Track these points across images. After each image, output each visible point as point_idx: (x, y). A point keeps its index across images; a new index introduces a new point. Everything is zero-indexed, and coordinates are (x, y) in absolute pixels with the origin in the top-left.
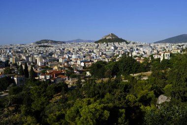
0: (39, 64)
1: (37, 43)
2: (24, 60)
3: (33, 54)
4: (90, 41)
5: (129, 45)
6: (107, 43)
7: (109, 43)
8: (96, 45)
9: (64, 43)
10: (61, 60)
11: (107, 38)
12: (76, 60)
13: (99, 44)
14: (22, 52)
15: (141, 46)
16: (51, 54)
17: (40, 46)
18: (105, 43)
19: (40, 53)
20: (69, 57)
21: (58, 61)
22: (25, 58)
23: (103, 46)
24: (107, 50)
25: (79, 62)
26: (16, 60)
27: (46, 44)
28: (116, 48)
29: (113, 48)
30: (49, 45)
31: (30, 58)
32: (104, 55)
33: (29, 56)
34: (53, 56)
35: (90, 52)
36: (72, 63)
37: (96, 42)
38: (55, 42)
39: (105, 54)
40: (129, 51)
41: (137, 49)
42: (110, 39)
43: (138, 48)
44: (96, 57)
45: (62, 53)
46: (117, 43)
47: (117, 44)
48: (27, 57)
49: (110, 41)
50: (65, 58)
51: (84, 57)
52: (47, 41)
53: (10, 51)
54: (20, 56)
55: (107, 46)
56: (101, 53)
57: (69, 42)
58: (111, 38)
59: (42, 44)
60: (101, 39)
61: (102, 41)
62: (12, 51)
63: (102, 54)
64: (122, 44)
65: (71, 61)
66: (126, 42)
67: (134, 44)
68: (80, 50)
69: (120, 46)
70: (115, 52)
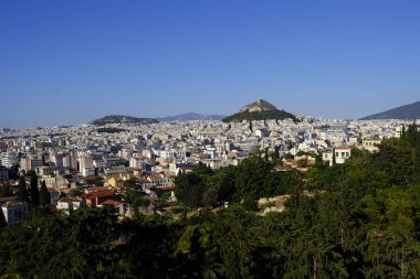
0: (83, 172)
1: (97, 123)
2: (53, 164)
3: (74, 151)
4: (215, 117)
5: (298, 125)
6: (250, 120)
7: (254, 122)
8: (225, 125)
9: (155, 121)
10: (133, 163)
11: (251, 110)
12: (169, 161)
13: (232, 123)
14: (54, 145)
15: (325, 128)
16: (116, 149)
17: (100, 131)
18: (245, 121)
19: (92, 147)
20: (154, 156)
21: (127, 164)
22: (53, 159)
23: (239, 129)
24: (244, 138)
25: (173, 166)
26: (35, 163)
27: (115, 125)
28: (266, 133)
29: (259, 133)
30: (124, 126)
31: (64, 159)
32: (234, 151)
33: (64, 155)
34: (119, 154)
35: (206, 142)
36: (159, 169)
37: (227, 120)
38: (137, 121)
39: (238, 149)
40: (293, 140)
41: (314, 136)
42: (257, 112)
43: (317, 131)
45: (142, 144)
46: (274, 121)
47: (272, 124)
48: (59, 158)
49: (257, 116)
50: (144, 158)
51: (188, 155)
52: (117, 119)
53: (28, 144)
54: (46, 155)
55: (250, 127)
56: (227, 145)
57: (169, 119)
58: (259, 109)
59: (107, 126)
60: (238, 112)
61: (238, 117)
62: (33, 144)
63: (232, 147)
64: (286, 124)
65: (158, 164)
66: (293, 117)
67: (311, 122)
68: (184, 138)
69: (277, 128)
70: (261, 143)
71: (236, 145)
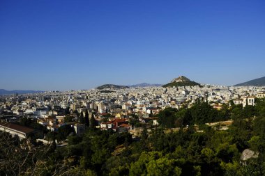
0: (100, 111)
1: (99, 88)
2: (85, 107)
3: (94, 101)
4: (157, 85)
5: (203, 89)
6: (177, 86)
7: (179, 87)
8: (164, 89)
9: (128, 87)
10: (124, 107)
11: (177, 81)
12: (142, 106)
13: (167, 88)
14: (83, 98)
15: (218, 90)
16: (113, 100)
17: (101, 92)
18: (174, 87)
19: (102, 99)
20: (133, 104)
21: (121, 107)
22: (85, 105)
23: (172, 90)
24: (177, 95)
25: (144, 109)
26: (77, 107)
27: (108, 89)
28: (187, 93)
29: (184, 92)
30: (112, 90)
31: (91, 105)
32: (173, 101)
33: (90, 103)
34: (116, 102)
35: (157, 97)
36: (137, 110)
37: (164, 86)
38: (118, 87)
39: (175, 100)
40: (203, 96)
41: (213, 94)
43: (215, 92)
44: (165, 103)
45: (126, 99)
47: (188, 88)
48: (88, 104)
49: (180, 84)
50: (129, 105)
51: (151, 103)
52: (109, 86)
53: (71, 98)
54: (81, 103)
55: (177, 90)
56: (169, 98)
57: (134, 86)
58: (181, 81)
59: (104, 90)
60: (170, 82)
61: (171, 85)
62: (73, 98)
63: (172, 99)
64: (195, 88)
65: (136, 107)
66: (199, 85)
67: (209, 87)
68: (146, 95)
69: (192, 90)
70: (187, 97)
71: (174, 98)
